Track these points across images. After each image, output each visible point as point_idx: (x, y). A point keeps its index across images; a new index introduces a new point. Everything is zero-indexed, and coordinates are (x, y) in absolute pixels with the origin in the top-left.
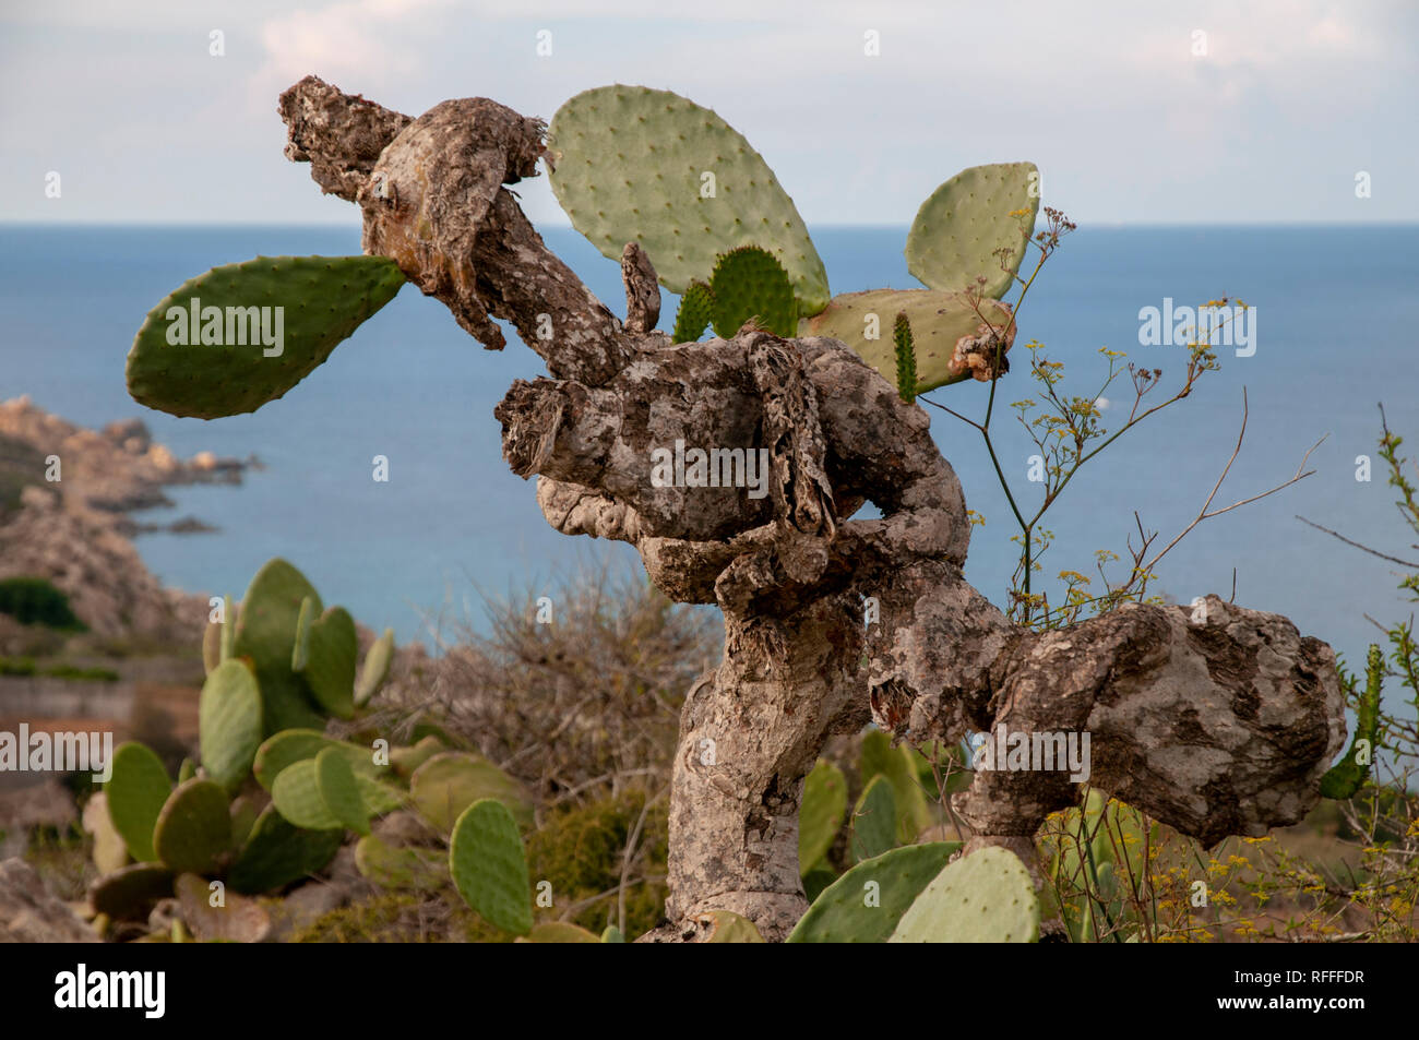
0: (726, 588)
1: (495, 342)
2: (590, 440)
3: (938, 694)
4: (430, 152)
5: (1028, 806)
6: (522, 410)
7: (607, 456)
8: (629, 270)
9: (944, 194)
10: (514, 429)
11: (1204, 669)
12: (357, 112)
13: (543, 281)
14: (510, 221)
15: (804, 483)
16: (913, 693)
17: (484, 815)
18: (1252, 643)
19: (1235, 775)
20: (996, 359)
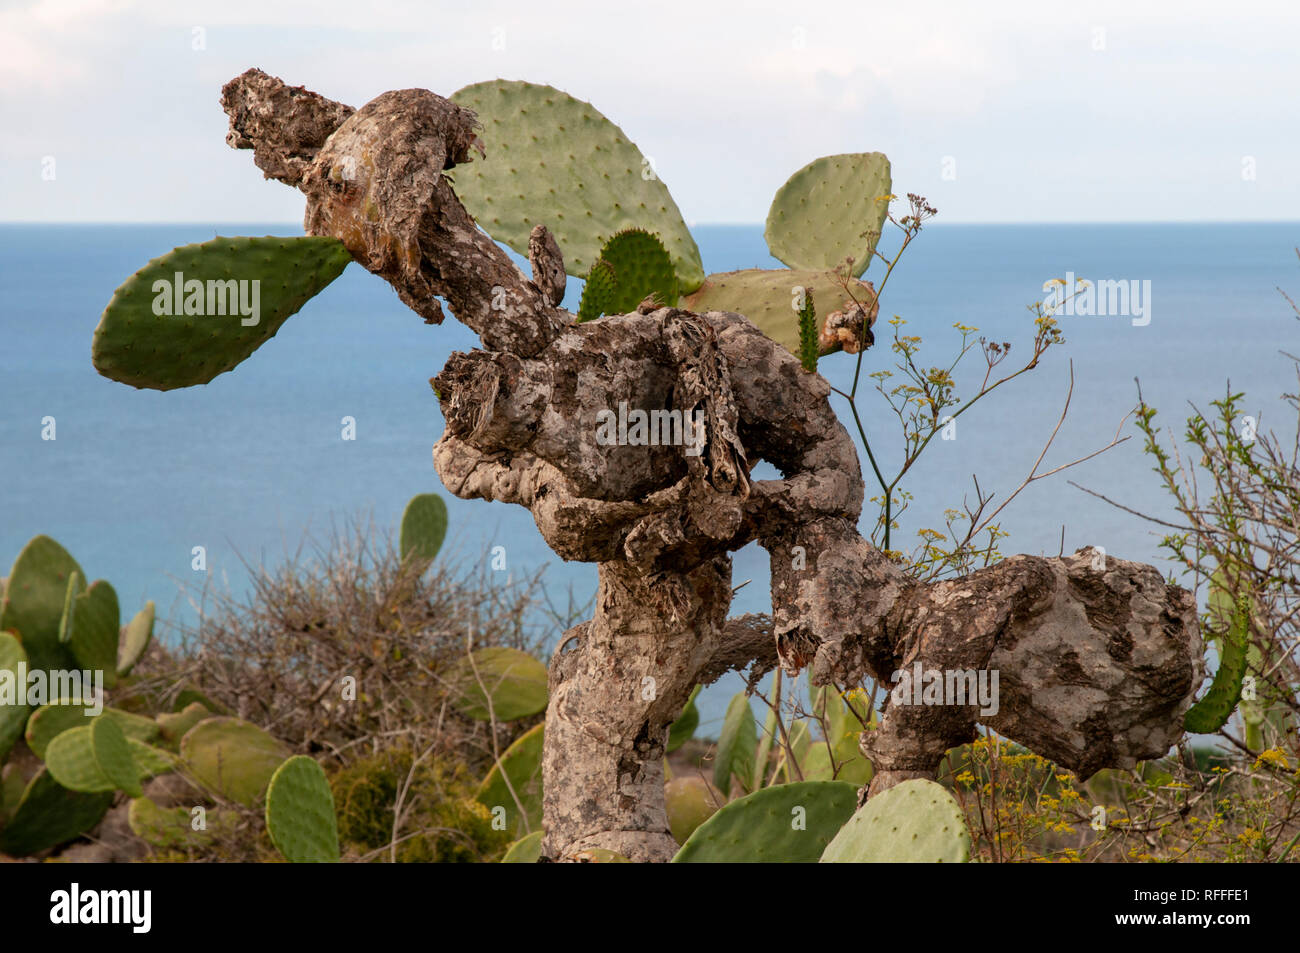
0: (636, 545)
1: (434, 317)
2: (523, 407)
3: (841, 641)
4: (376, 139)
5: (932, 743)
6: (461, 380)
7: (539, 422)
8: (537, 250)
9: (798, 182)
10: (455, 397)
11: (1084, 615)
12: (301, 102)
13: (478, 260)
14: (445, 203)
15: (720, 446)
16: (817, 641)
17: (297, 771)
18: (1125, 590)
19: (1110, 712)
20: (864, 334)
